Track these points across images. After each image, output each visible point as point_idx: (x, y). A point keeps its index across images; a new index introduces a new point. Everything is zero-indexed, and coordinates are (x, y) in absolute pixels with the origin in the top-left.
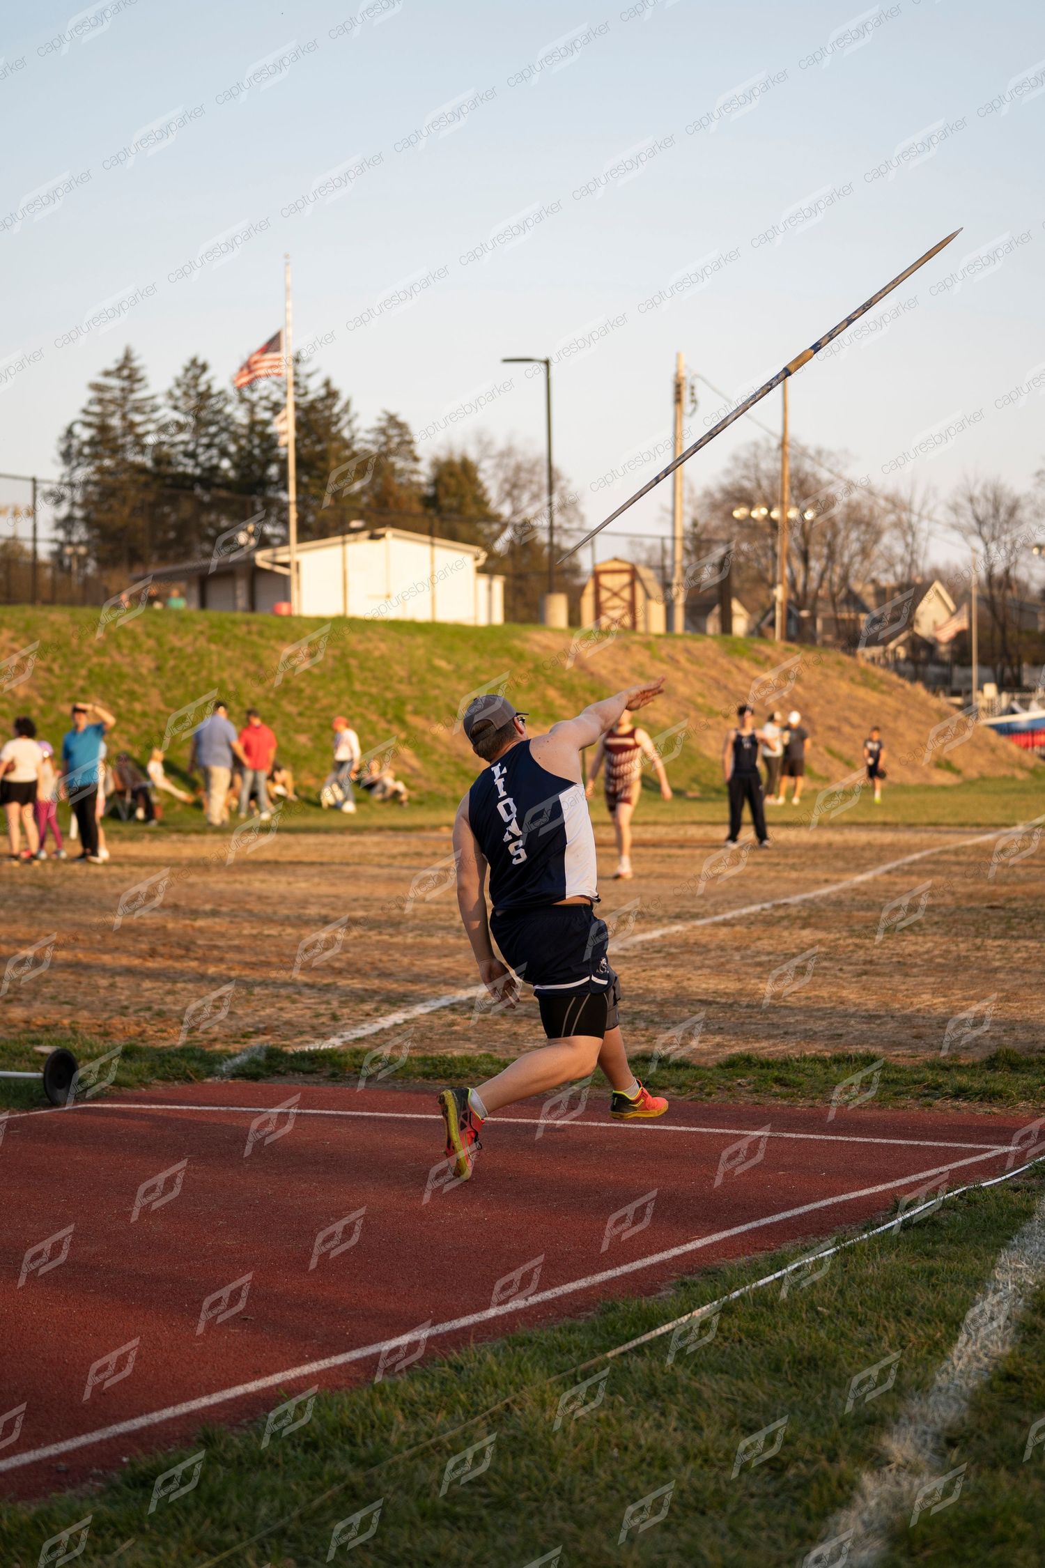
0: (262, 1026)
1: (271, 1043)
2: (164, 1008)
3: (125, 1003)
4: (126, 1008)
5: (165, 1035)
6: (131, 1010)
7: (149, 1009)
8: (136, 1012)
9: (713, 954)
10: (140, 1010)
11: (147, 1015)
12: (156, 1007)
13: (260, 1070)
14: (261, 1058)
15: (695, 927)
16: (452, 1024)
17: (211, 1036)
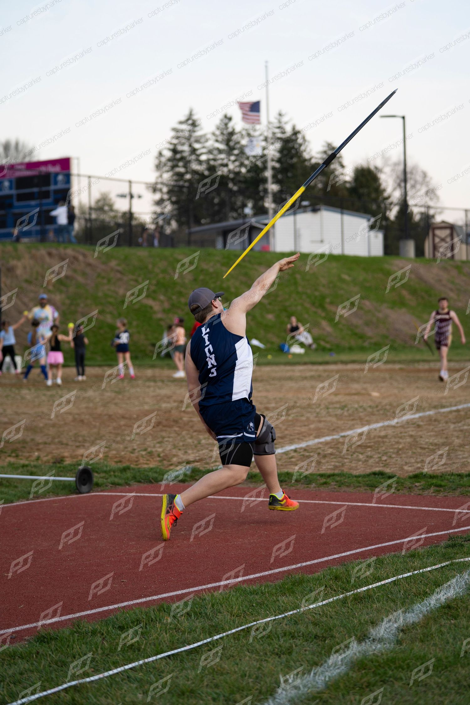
0: (197, 458)
1: (198, 466)
2: (154, 450)
3: (135, 447)
4: (134, 450)
5: (149, 462)
6: (136, 451)
7: (145, 450)
8: (139, 451)
9: (440, 425)
10: (141, 450)
11: (144, 453)
12: (149, 449)
13: (186, 478)
14: (188, 473)
15: (439, 413)
16: (292, 457)
17: (170, 463)
